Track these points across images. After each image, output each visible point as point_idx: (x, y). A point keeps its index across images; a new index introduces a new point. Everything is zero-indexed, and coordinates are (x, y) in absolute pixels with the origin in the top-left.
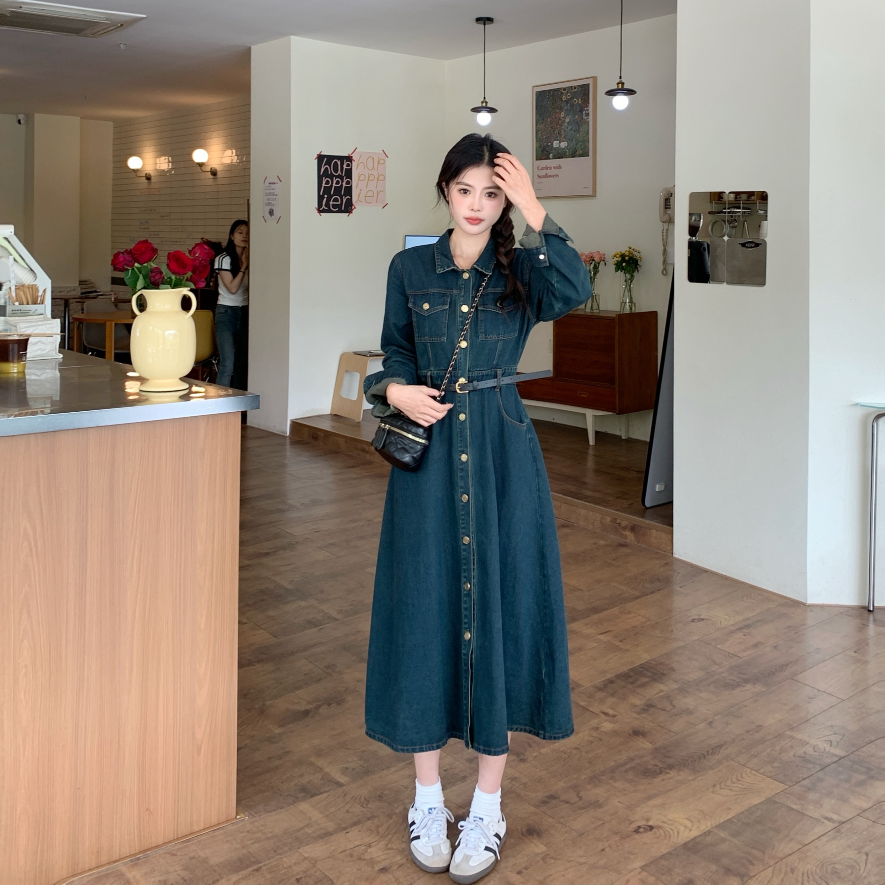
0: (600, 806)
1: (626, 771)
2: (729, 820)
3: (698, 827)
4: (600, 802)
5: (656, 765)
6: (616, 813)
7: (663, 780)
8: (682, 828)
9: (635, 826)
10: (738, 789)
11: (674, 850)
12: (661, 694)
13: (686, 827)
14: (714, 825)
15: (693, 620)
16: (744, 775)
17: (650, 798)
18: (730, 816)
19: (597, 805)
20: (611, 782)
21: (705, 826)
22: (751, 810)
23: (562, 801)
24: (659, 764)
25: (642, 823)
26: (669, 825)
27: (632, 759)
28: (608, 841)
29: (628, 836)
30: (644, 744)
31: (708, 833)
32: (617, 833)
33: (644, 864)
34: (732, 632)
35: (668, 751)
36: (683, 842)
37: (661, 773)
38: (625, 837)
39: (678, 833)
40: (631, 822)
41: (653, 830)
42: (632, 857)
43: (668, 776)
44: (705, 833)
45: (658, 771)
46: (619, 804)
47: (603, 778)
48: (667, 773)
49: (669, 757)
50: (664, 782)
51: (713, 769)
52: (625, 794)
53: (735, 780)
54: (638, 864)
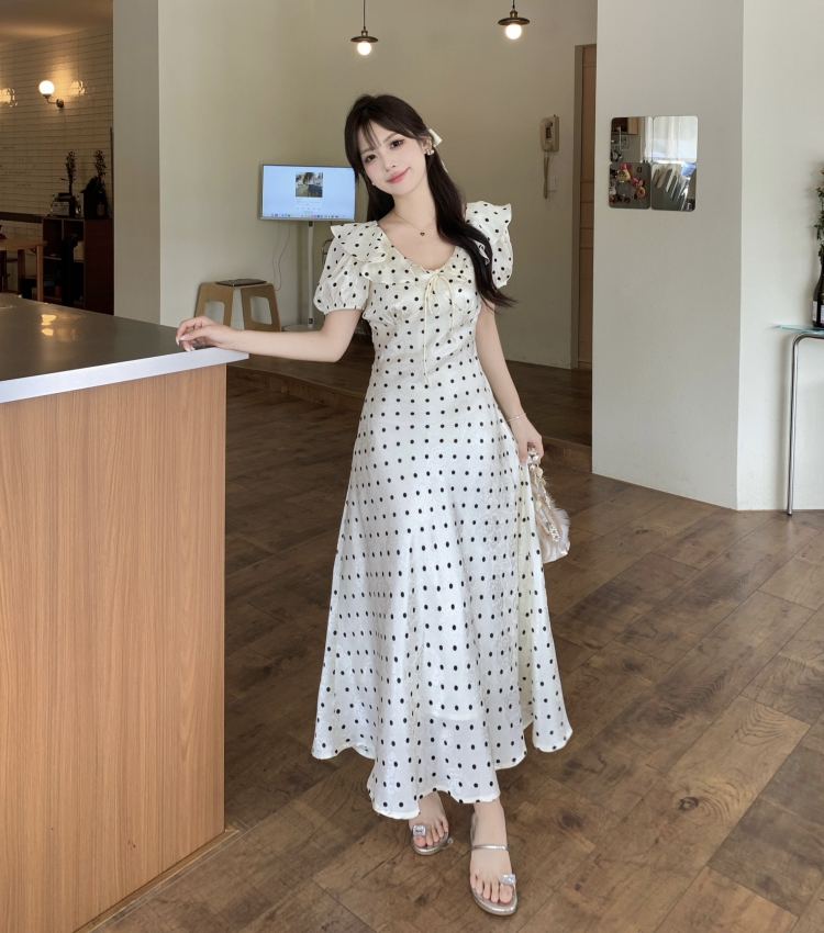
0: (629, 773)
1: (639, 720)
2: (772, 781)
3: (745, 795)
4: (627, 768)
5: (666, 709)
6: (650, 782)
7: (681, 728)
8: (728, 799)
9: (677, 801)
10: (761, 734)
11: (733, 832)
12: (638, 617)
13: (731, 796)
14: (760, 791)
15: (638, 532)
16: (761, 714)
17: (677, 756)
18: (770, 774)
19: (624, 772)
20: (628, 735)
21: (752, 792)
22: (787, 764)
23: (586, 770)
24: (668, 706)
25: (683, 795)
26: (713, 794)
27: (638, 703)
28: (657, 826)
29: (676, 817)
30: (643, 682)
31: (757, 803)
32: (662, 814)
33: (708, 858)
34: (681, 542)
35: (672, 689)
36: (737, 820)
37: (675, 719)
38: (674, 819)
39: (727, 805)
40: (672, 795)
41: (700, 805)
42: (691, 848)
43: (684, 722)
44: (754, 803)
45: (671, 716)
46: (648, 769)
47: (618, 731)
48: (682, 718)
49: (676, 697)
50: (684, 731)
51: (726, 708)
52: (650, 753)
53: (754, 722)
54: (702, 860)
